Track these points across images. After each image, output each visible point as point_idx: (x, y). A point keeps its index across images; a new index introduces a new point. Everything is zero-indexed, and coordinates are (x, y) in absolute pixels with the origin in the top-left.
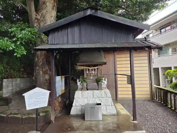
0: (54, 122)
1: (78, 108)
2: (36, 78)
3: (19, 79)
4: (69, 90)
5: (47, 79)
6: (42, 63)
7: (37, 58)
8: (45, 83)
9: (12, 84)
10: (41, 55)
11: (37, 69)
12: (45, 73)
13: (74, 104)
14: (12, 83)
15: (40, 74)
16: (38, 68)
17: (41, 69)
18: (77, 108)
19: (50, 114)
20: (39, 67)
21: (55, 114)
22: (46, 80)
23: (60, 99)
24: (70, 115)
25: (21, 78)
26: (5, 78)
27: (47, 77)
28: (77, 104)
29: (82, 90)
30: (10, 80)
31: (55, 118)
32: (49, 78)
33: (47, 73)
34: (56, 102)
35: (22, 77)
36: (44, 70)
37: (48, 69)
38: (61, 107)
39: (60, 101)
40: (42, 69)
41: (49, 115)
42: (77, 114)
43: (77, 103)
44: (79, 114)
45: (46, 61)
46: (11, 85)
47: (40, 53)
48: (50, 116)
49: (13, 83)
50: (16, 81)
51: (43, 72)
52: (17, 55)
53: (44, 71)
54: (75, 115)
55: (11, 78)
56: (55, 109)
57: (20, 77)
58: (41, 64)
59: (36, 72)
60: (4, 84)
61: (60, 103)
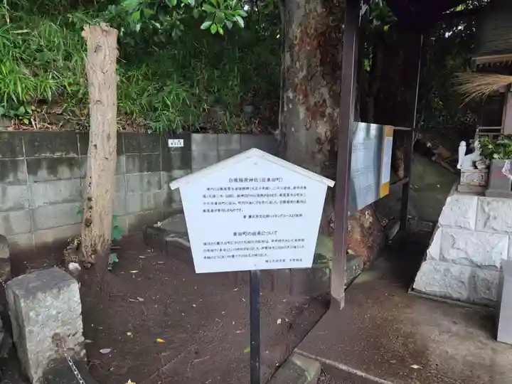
0: (342, 305)
1: (455, 270)
2: (284, 135)
3: (236, 136)
4: (406, 186)
5: (323, 138)
6: (305, 72)
7: (288, 56)
8: (313, 152)
9: (218, 150)
10: (302, 40)
11: (288, 97)
12: (316, 112)
13: (433, 250)
14: (218, 146)
15: (299, 117)
16: (291, 95)
17: (301, 97)
18: (447, 270)
19: (328, 271)
20: (295, 91)
21: (347, 270)
22: (319, 141)
23: (368, 219)
24: (413, 289)
25: (242, 135)
26: (197, 131)
27: (322, 129)
28: (452, 254)
29: (483, 194)
30: (211, 136)
31: (349, 285)
32: (329, 133)
33: (323, 115)
34: (353, 227)
35: (245, 131)
36: (312, 101)
37: (327, 96)
38: (370, 248)
39: (367, 225)
40: (306, 96)
41: (326, 273)
42: (448, 295)
43: (453, 247)
44: (455, 295)
45: (322, 63)
46: (214, 153)
47: (301, 31)
48: (330, 278)
49: (220, 149)
50: (229, 142)
51: (308, 109)
52: (208, 29)
53: (312, 104)
54: (436, 296)
55: (216, 131)
56: (347, 253)
57: (240, 132)
58: (301, 75)
59: (285, 109)
60: (194, 147)
61: (366, 232)
